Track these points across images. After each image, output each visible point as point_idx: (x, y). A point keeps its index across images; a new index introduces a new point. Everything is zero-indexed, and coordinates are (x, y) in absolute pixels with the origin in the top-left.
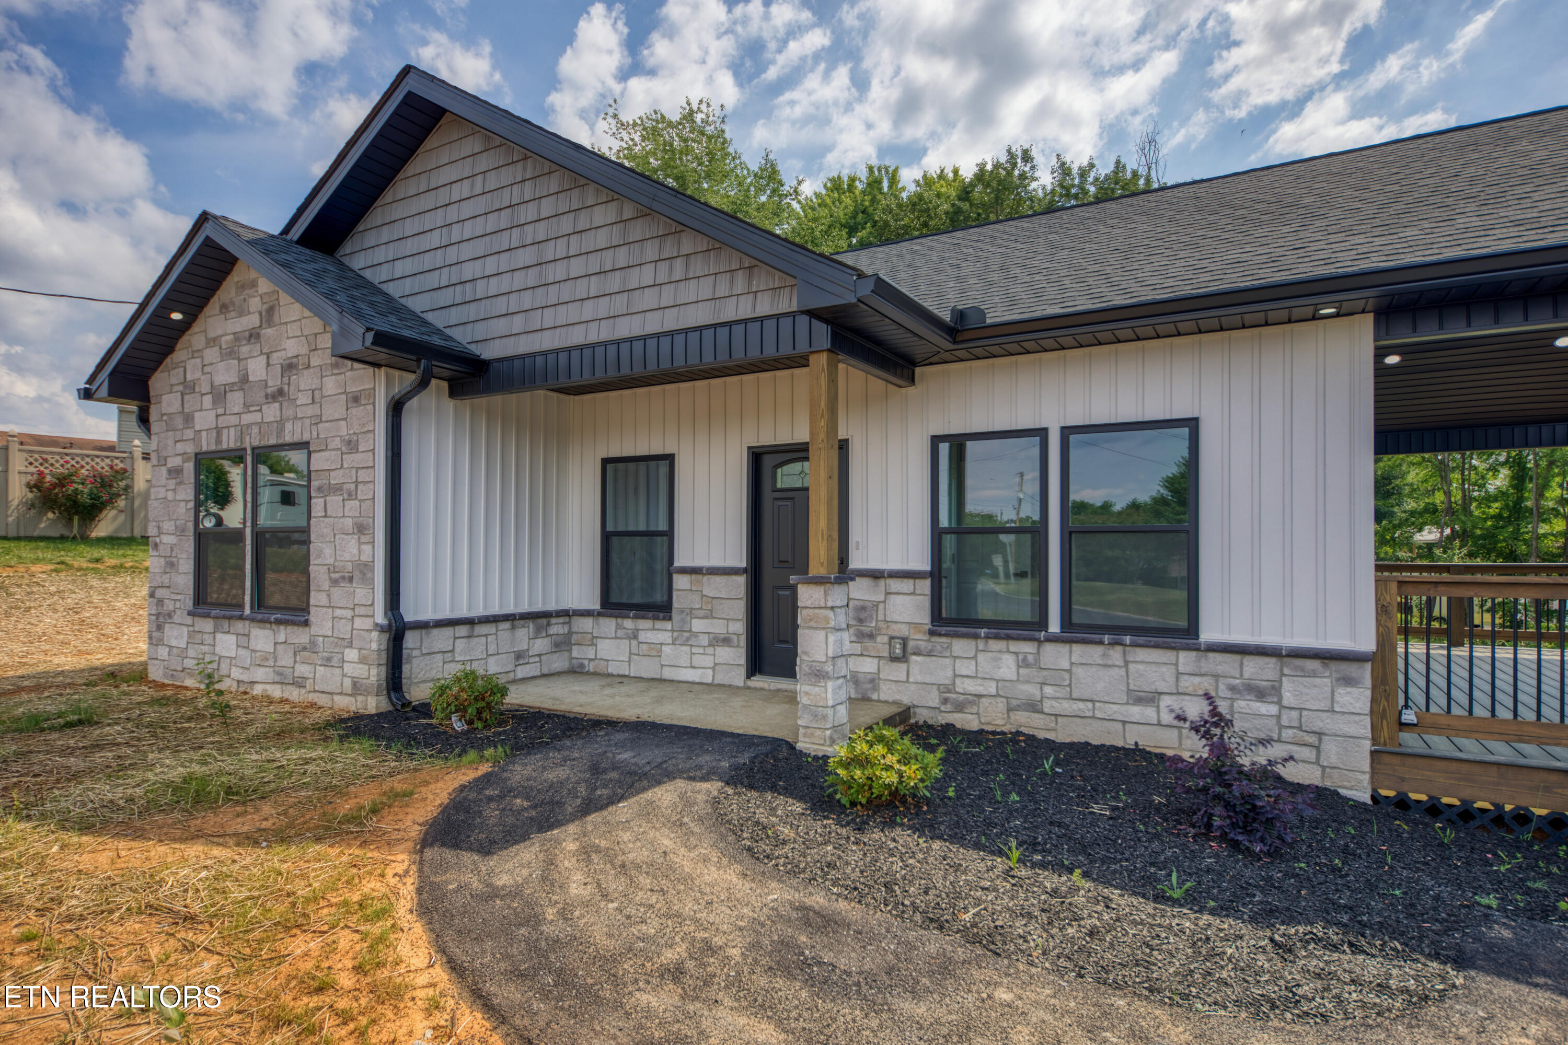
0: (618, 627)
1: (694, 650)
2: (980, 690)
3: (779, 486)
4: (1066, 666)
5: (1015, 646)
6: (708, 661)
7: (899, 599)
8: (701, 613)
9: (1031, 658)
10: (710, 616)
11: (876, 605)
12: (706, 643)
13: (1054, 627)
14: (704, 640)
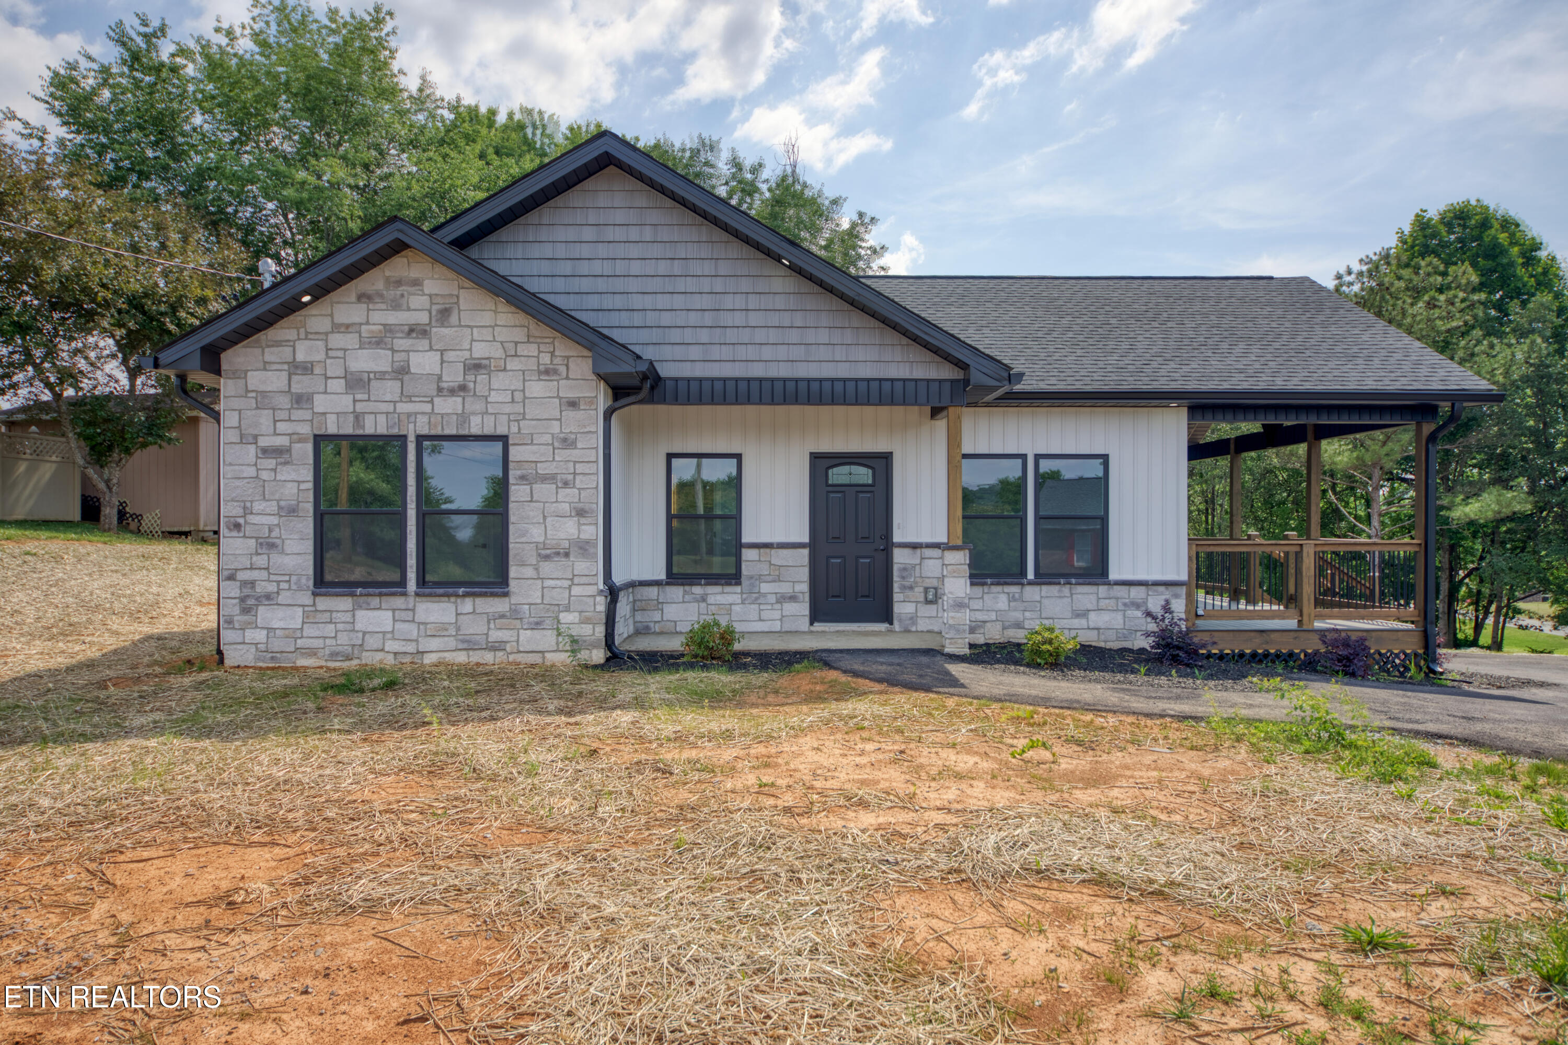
0: (685, 592)
1: (762, 607)
2: (985, 618)
3: (830, 482)
4: (1038, 598)
5: (1007, 589)
6: (777, 615)
7: (931, 562)
8: (771, 578)
9: (1017, 596)
10: (778, 579)
11: (914, 566)
12: (774, 601)
13: (1031, 575)
14: (772, 599)
